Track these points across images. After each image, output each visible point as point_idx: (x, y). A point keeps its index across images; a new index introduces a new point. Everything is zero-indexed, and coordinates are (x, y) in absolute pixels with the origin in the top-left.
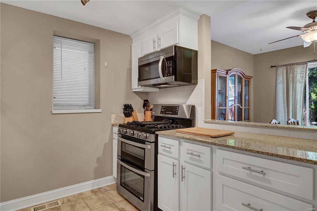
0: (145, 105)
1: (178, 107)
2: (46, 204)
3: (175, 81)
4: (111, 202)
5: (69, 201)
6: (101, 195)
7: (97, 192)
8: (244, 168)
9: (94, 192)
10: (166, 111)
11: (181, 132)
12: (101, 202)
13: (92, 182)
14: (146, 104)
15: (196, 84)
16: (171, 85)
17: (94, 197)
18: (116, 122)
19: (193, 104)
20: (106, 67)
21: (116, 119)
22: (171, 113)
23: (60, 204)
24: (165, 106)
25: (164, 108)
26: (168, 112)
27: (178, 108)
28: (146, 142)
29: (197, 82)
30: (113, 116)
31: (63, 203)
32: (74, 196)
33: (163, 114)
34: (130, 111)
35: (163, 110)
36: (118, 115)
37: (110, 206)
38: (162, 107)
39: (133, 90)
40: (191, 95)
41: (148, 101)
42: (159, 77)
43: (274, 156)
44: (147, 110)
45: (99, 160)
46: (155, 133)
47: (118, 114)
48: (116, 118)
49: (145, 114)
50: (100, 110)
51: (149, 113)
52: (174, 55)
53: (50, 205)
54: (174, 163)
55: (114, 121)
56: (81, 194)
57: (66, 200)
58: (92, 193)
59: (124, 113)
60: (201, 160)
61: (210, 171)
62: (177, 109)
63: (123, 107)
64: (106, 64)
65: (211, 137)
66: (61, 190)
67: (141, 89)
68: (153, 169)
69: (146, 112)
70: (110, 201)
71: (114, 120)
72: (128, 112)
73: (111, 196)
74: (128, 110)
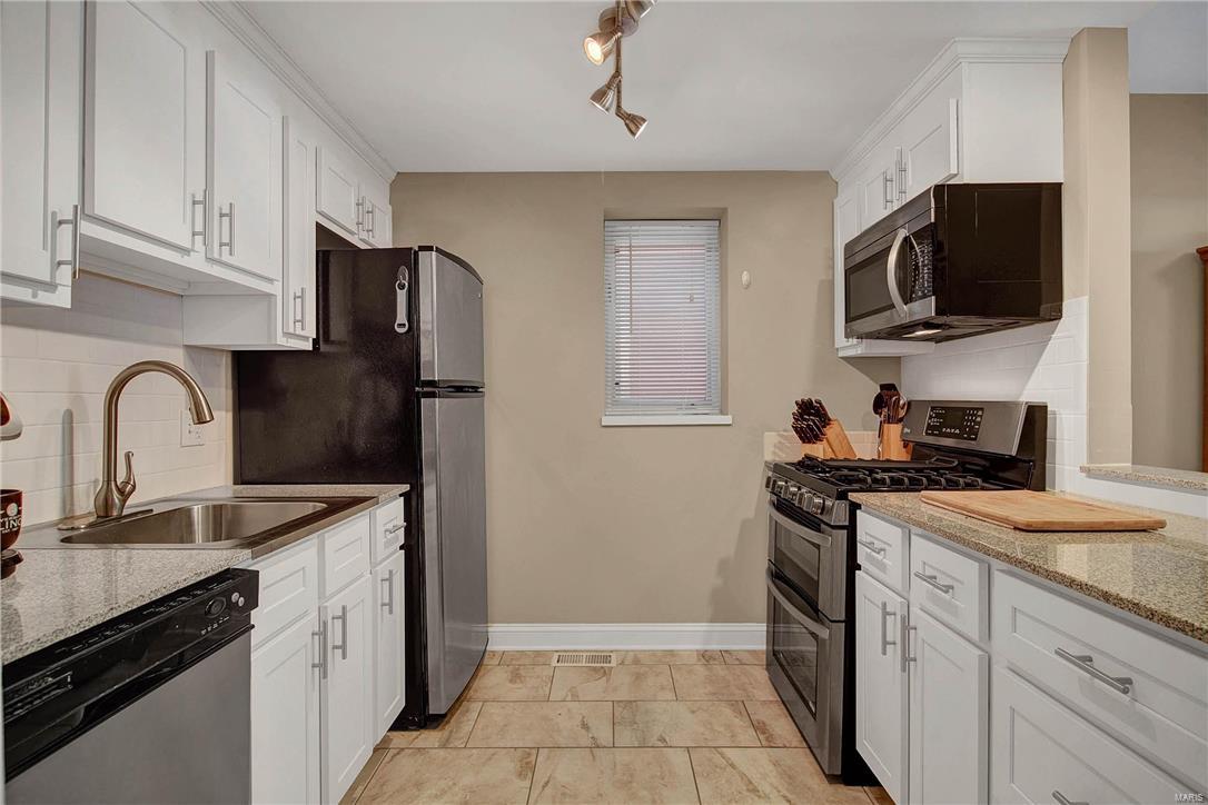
0: (879, 404)
1: (982, 409)
2: (585, 655)
3: (937, 314)
4: (739, 695)
5: (636, 661)
6: (720, 670)
7: (715, 659)
8: (1060, 653)
9: (706, 657)
10: (942, 425)
11: (932, 500)
12: (710, 688)
13: (703, 627)
14: (886, 401)
15: (1056, 315)
16: (951, 327)
17: (701, 670)
18: (779, 456)
19: (1036, 399)
20: (748, 286)
21: (779, 446)
22: (957, 431)
23: (613, 664)
24: (943, 408)
25: (938, 416)
26: (948, 430)
27: (980, 413)
28: (823, 526)
29: (1061, 311)
30: (770, 439)
31: (622, 663)
32: (653, 653)
33: (933, 434)
34: (815, 423)
35: (934, 422)
36: (785, 434)
37: (732, 705)
38: (933, 409)
39: (841, 354)
40: (1041, 362)
41: (895, 389)
42: (892, 306)
43: (1155, 619)
44: (889, 420)
45: (723, 566)
46: (846, 498)
47: (785, 431)
48: (780, 442)
49: (881, 434)
50: (727, 419)
51: (894, 430)
52: (933, 220)
53: (593, 659)
54: (884, 605)
55: (774, 453)
56: (671, 653)
57: (629, 660)
58: (699, 660)
59: (796, 429)
60: (956, 607)
61: (983, 650)
62: (979, 419)
63: (795, 409)
64: (745, 277)
65: (1015, 528)
66: (622, 629)
67: (857, 348)
68: (843, 617)
69: (886, 425)
70: (737, 692)
71: (772, 449)
72: (808, 425)
73: (747, 681)
74: (811, 420)
